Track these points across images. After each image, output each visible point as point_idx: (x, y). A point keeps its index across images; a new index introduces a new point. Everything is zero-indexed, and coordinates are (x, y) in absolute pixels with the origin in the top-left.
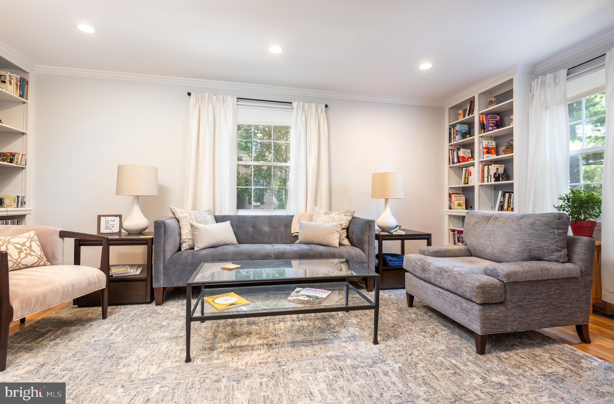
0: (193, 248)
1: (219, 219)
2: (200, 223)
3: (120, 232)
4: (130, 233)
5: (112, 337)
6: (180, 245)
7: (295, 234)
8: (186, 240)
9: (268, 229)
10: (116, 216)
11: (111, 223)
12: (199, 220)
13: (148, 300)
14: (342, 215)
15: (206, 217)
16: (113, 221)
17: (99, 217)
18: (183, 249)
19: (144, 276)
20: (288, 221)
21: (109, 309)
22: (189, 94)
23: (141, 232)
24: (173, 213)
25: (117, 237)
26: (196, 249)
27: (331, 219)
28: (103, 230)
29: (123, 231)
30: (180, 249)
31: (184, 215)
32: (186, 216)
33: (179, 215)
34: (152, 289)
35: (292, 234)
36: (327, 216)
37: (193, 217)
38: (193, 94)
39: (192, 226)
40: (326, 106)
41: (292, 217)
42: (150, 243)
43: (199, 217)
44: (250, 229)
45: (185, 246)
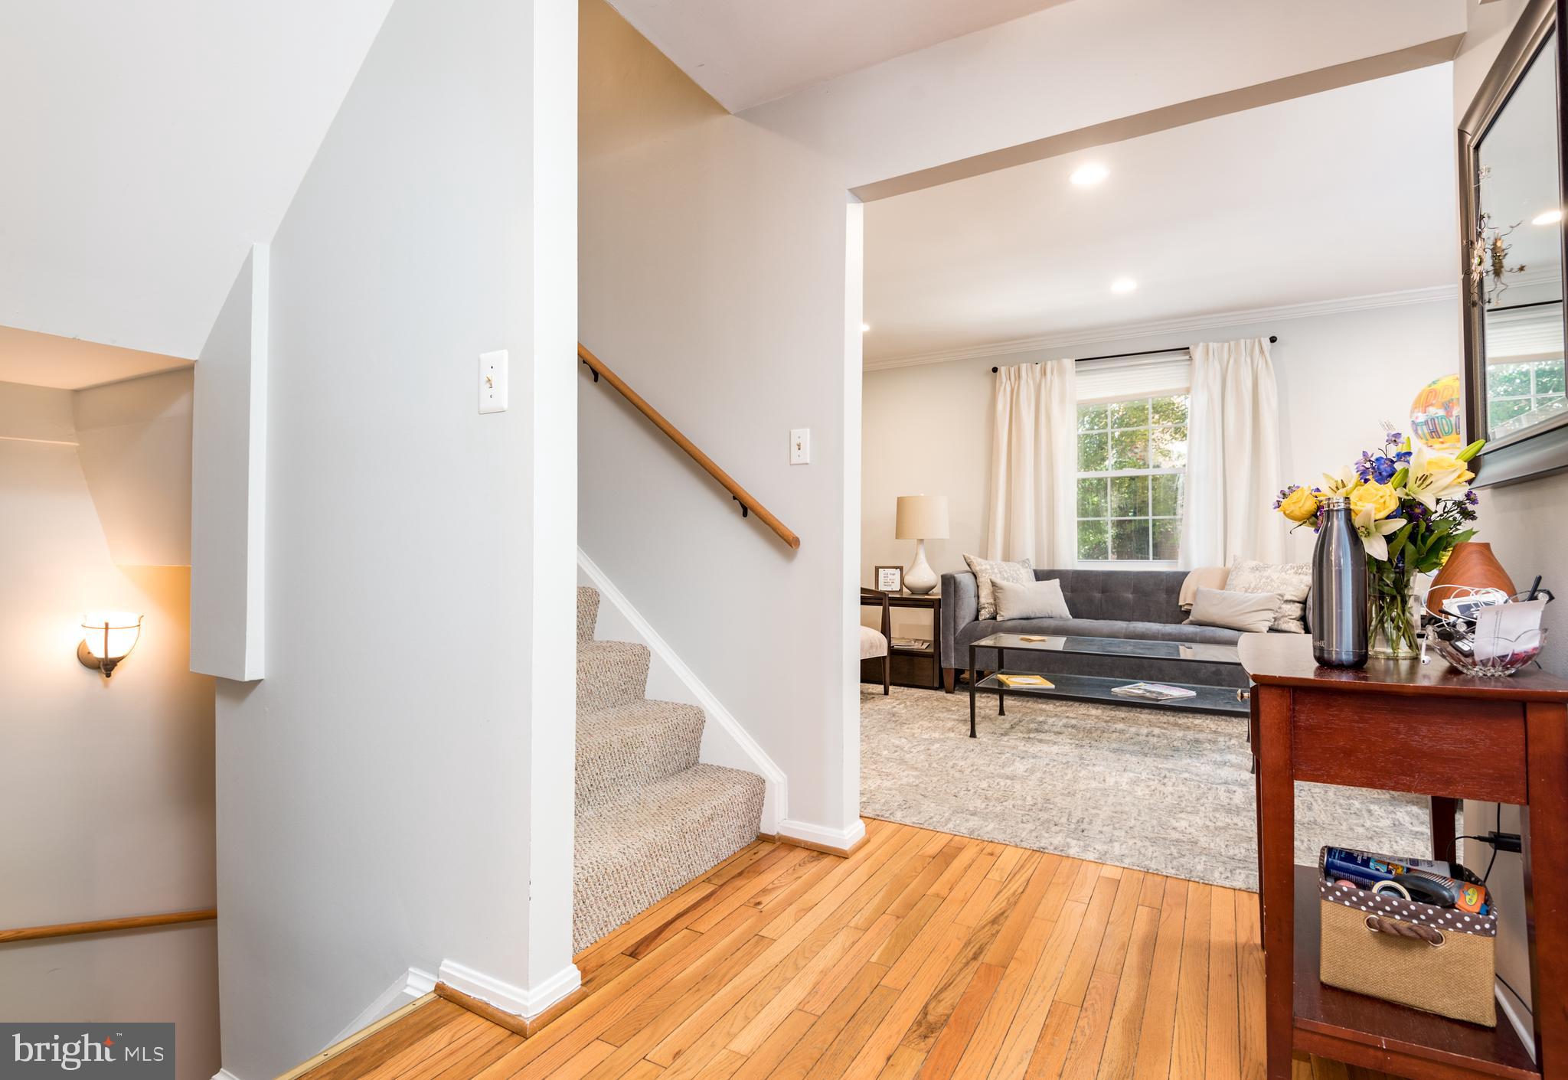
0: (994, 618)
1: (1041, 576)
2: (1008, 580)
3: (901, 590)
4: (913, 591)
5: (895, 709)
6: (978, 611)
7: (1186, 607)
8: (986, 606)
9: (1130, 596)
10: (896, 568)
11: (891, 577)
12: (1006, 576)
13: (936, 685)
14: (1289, 572)
15: (1018, 572)
16: (893, 574)
17: (877, 569)
18: (981, 618)
19: (931, 650)
20: (1174, 583)
21: (891, 688)
22: (995, 370)
23: (928, 590)
24: (969, 565)
25: (898, 596)
26: (999, 618)
27: (1264, 580)
28: (882, 588)
29: (905, 589)
30: (977, 618)
31: (983, 567)
32: (986, 569)
33: (977, 568)
34: (941, 669)
35: (1181, 606)
36: (1257, 574)
37: (996, 570)
38: (1003, 370)
39: (994, 584)
40: (1273, 340)
41: (1185, 574)
42: (936, 605)
43: (1006, 572)
44: (1098, 595)
45: (985, 614)
